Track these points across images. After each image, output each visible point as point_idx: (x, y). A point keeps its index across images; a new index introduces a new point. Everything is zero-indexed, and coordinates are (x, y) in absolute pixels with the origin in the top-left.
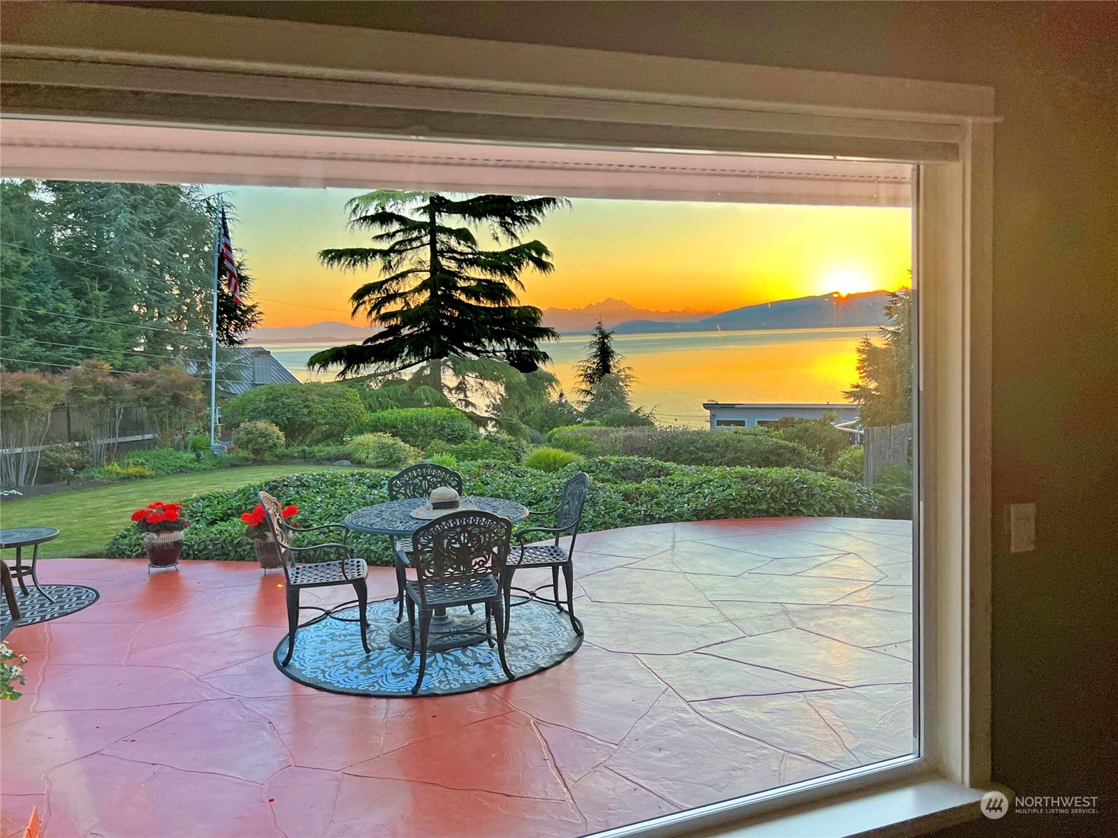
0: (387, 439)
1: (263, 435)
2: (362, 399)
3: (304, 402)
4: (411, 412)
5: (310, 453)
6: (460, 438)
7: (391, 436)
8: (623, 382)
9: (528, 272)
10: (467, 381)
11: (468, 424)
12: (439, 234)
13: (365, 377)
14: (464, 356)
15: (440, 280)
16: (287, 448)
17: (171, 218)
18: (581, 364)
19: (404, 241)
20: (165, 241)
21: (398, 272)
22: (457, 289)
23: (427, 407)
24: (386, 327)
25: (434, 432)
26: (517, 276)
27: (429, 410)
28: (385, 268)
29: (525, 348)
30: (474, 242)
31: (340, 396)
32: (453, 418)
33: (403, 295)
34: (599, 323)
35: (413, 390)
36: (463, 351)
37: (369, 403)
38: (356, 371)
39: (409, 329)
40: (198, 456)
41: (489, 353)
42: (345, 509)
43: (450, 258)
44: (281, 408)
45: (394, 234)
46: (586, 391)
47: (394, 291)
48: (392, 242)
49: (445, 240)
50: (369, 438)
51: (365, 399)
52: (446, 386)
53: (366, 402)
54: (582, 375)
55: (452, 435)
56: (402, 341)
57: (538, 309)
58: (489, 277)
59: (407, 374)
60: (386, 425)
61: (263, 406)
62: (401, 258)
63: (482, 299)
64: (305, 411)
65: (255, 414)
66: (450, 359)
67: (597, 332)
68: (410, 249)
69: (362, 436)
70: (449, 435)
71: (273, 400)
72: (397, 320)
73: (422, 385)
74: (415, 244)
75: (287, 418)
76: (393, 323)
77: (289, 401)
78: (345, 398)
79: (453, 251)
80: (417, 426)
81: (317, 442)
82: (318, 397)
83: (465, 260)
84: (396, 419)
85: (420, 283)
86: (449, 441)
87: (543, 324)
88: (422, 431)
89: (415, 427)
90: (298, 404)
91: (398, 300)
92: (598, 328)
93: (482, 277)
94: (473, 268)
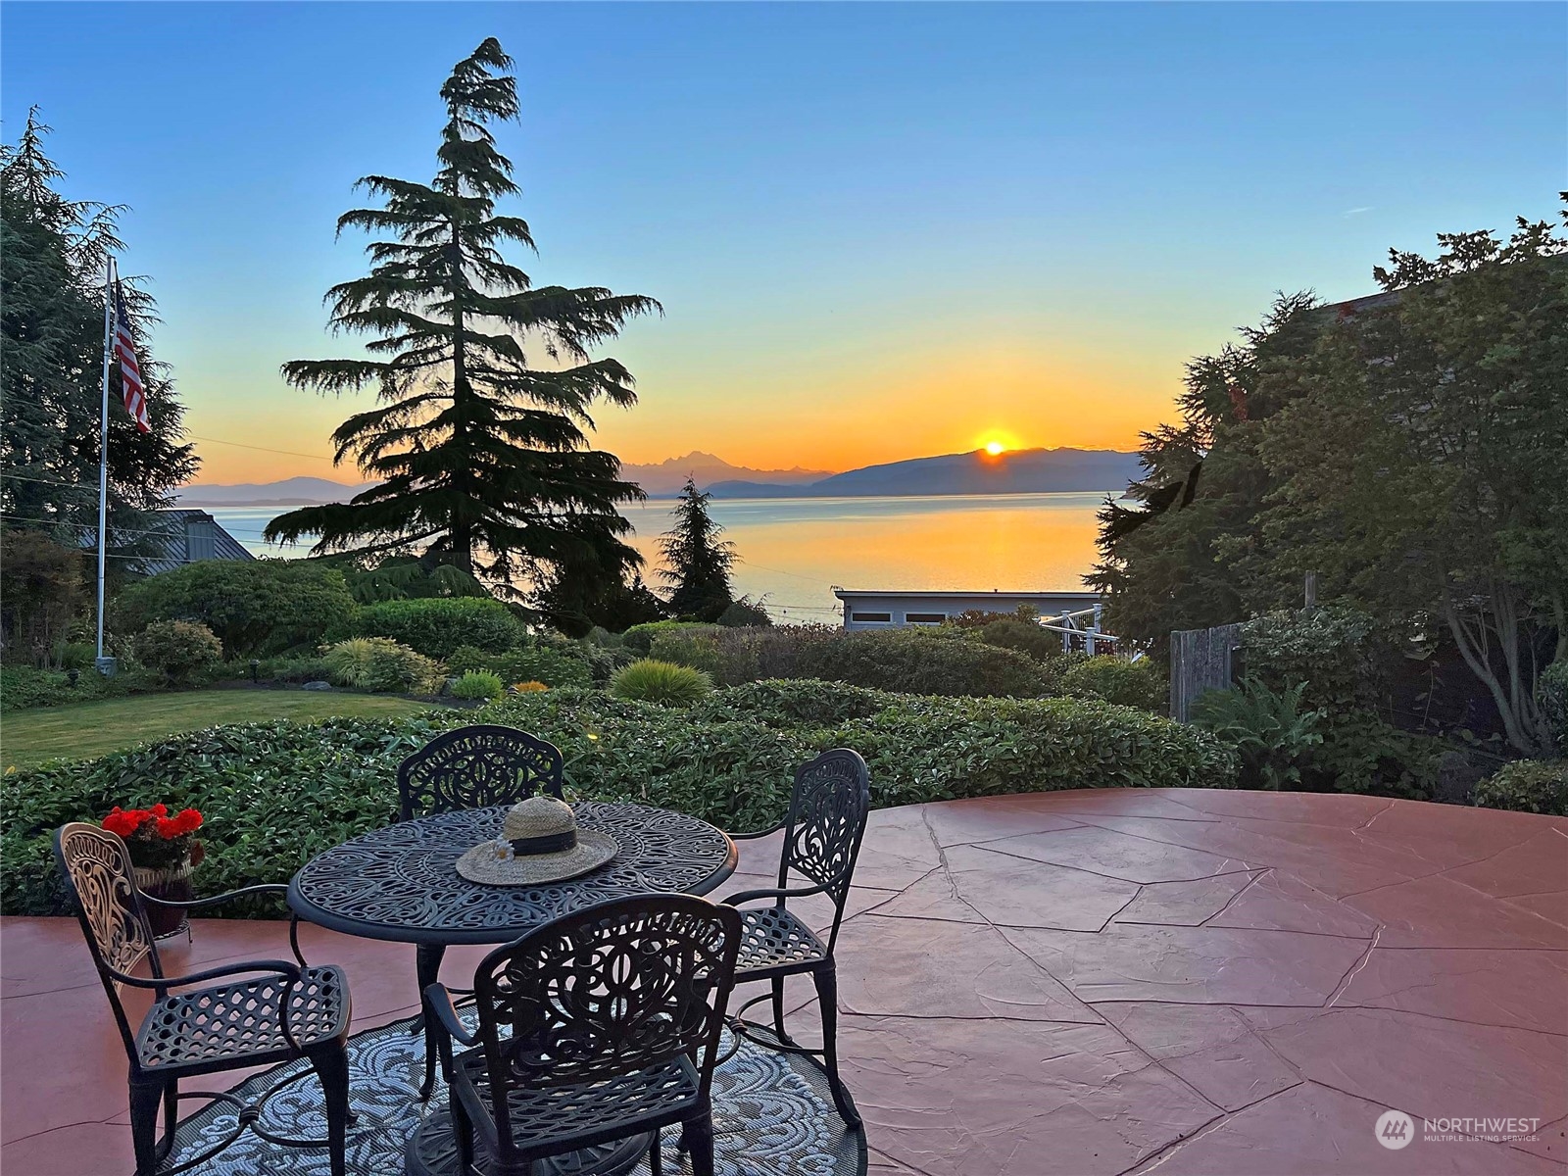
0: (390, 647)
1: (183, 641)
2: (348, 585)
3: (255, 590)
4: (425, 604)
5: (265, 670)
6: (501, 644)
7: (396, 643)
8: (722, 562)
9: (600, 404)
10: (510, 559)
11: (512, 622)
12: (469, 344)
13: (354, 551)
14: (506, 522)
15: (468, 410)
16: (228, 663)
17: (50, 313)
18: (665, 536)
19: (416, 352)
20: (41, 346)
21: (406, 398)
22: (495, 423)
23: (450, 595)
24: (388, 479)
25: (461, 634)
26: (584, 408)
27: (453, 601)
28: (385, 390)
29: (597, 512)
30: (520, 356)
31: (313, 579)
32: (489, 613)
33: (413, 432)
34: (690, 482)
35: (427, 572)
36: (503, 515)
37: (360, 589)
38: (340, 543)
39: (421, 483)
40: (73, 677)
41: (544, 518)
42: (310, 799)
43: (485, 379)
44: (217, 598)
45: (400, 341)
46: (672, 574)
47: (399, 426)
48: (398, 354)
49: (477, 354)
50: (360, 645)
51: (355, 584)
52: (478, 565)
53: (356, 589)
54: (666, 552)
55: (489, 637)
56: (410, 501)
57: (614, 457)
58: (543, 408)
59: (419, 549)
60: (386, 624)
61: (187, 597)
62: (410, 378)
63: (532, 439)
64: (258, 604)
65: (173, 608)
66: (484, 527)
67: (687, 494)
68: (424, 364)
69: (349, 643)
70: (484, 638)
71: (202, 586)
72: (404, 468)
73: (441, 564)
74: (431, 358)
75: (227, 616)
76: (398, 472)
77: (230, 587)
78: (322, 584)
79: (487, 369)
80: (435, 624)
81: (278, 650)
82: (278, 582)
83: (506, 383)
84: (403, 615)
85: (439, 414)
86: (483, 647)
87: (621, 478)
88: (443, 631)
89: (432, 626)
90: (245, 593)
91: (406, 439)
92: (688, 489)
93: (533, 408)
94: (518, 394)
